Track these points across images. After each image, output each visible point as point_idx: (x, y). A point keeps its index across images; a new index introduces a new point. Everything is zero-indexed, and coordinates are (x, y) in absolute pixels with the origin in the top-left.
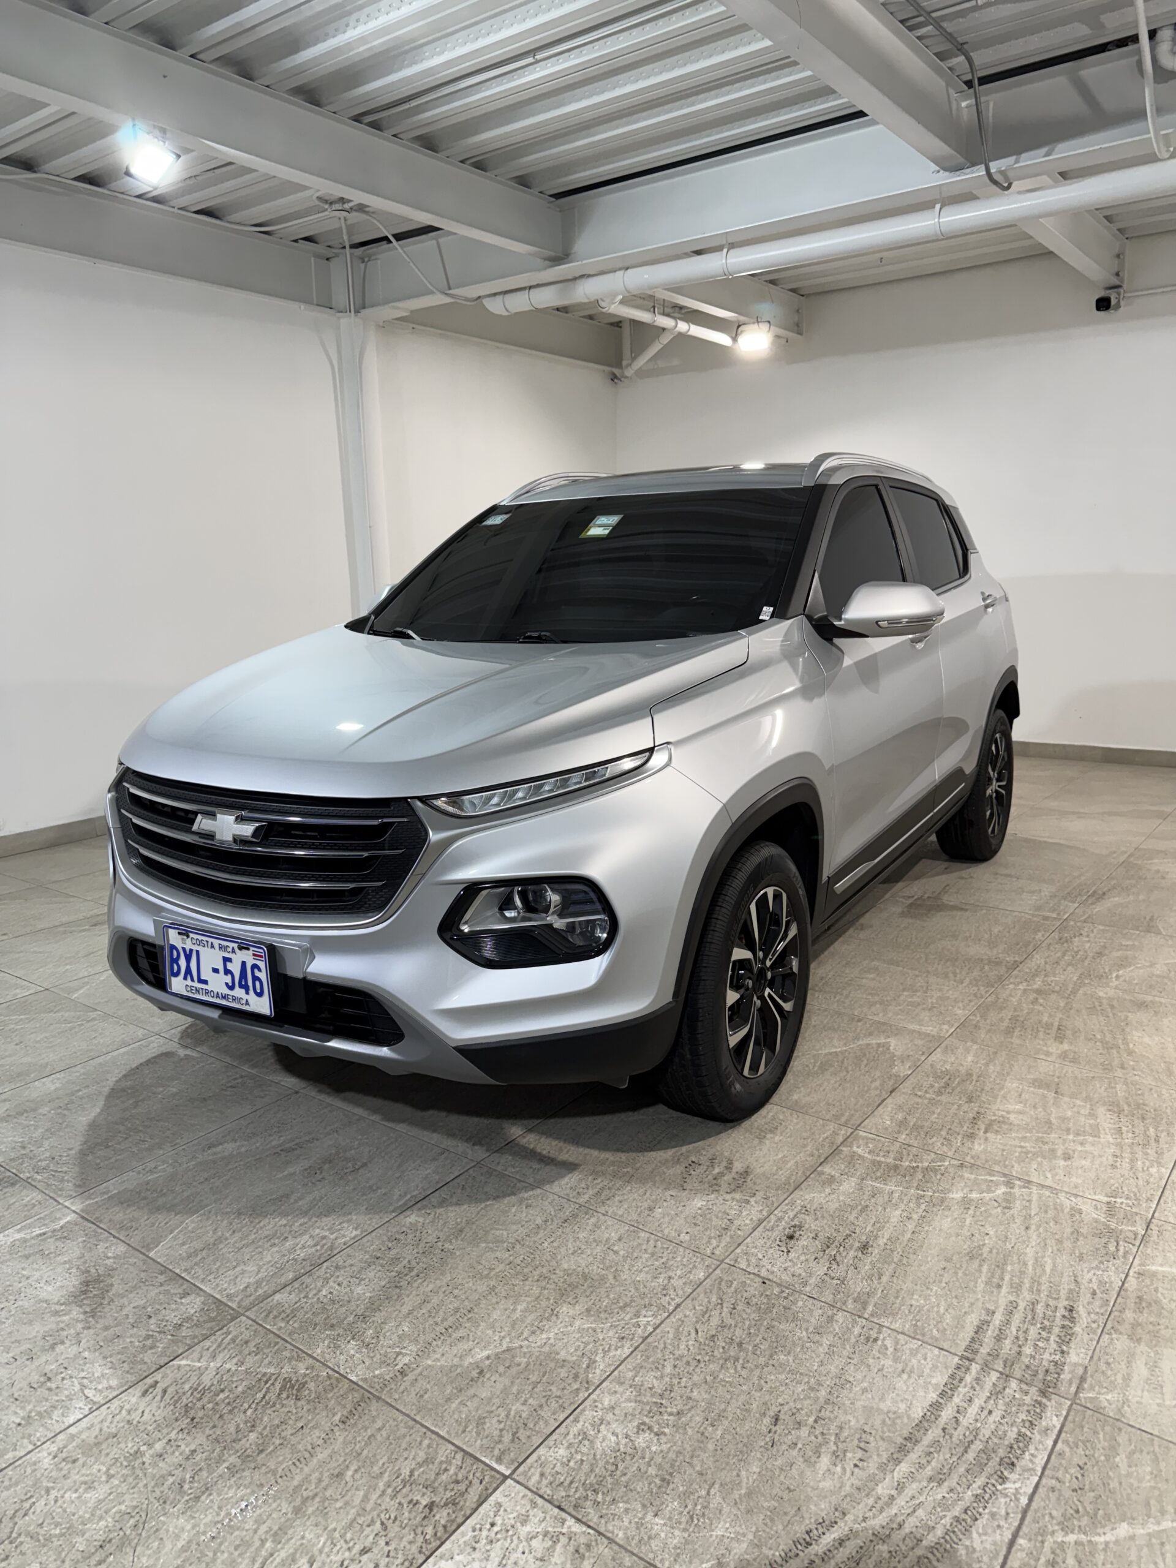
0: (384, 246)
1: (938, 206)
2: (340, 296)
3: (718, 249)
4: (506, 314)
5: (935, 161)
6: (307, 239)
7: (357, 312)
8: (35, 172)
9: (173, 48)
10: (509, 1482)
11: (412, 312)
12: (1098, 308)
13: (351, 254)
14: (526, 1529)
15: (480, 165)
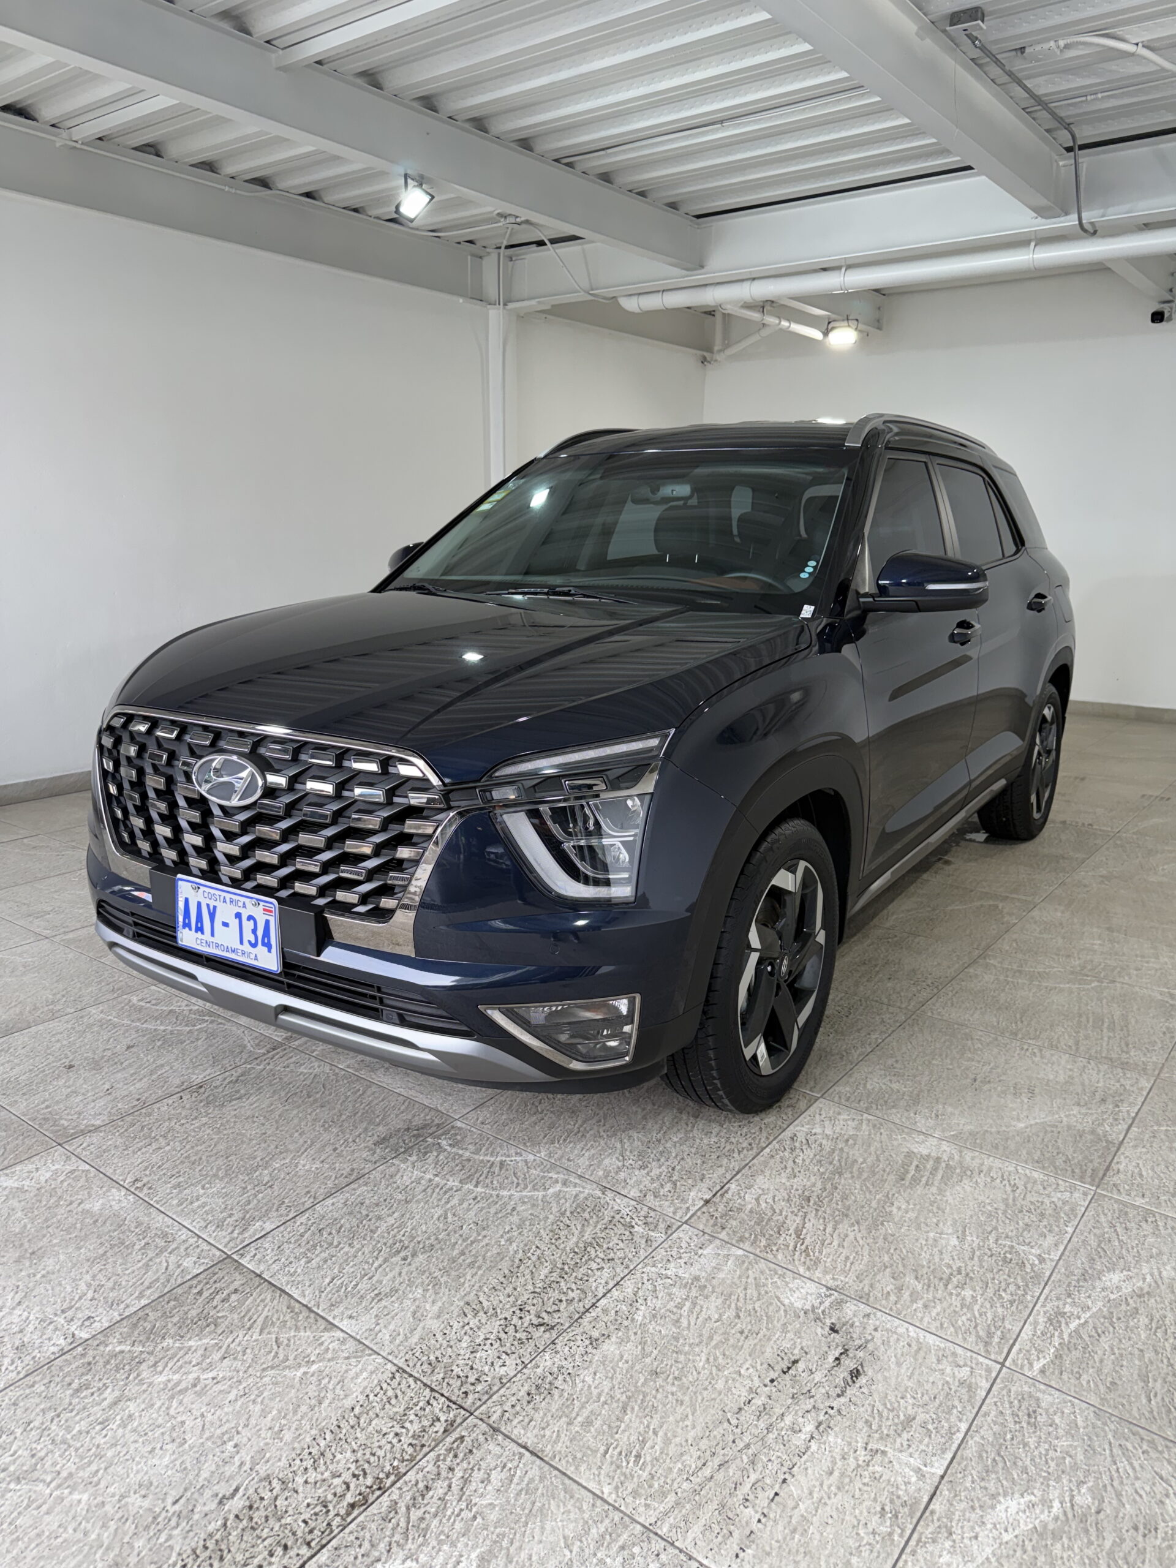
0: (538, 246)
1: (1033, 244)
2: (491, 291)
3: (839, 268)
4: (638, 311)
5: (1034, 210)
6: (469, 242)
7: (505, 305)
8: (270, 188)
9: (436, 111)
11: (553, 306)
12: (1153, 321)
13: (505, 253)
14: (841, 1117)
15: (642, 194)
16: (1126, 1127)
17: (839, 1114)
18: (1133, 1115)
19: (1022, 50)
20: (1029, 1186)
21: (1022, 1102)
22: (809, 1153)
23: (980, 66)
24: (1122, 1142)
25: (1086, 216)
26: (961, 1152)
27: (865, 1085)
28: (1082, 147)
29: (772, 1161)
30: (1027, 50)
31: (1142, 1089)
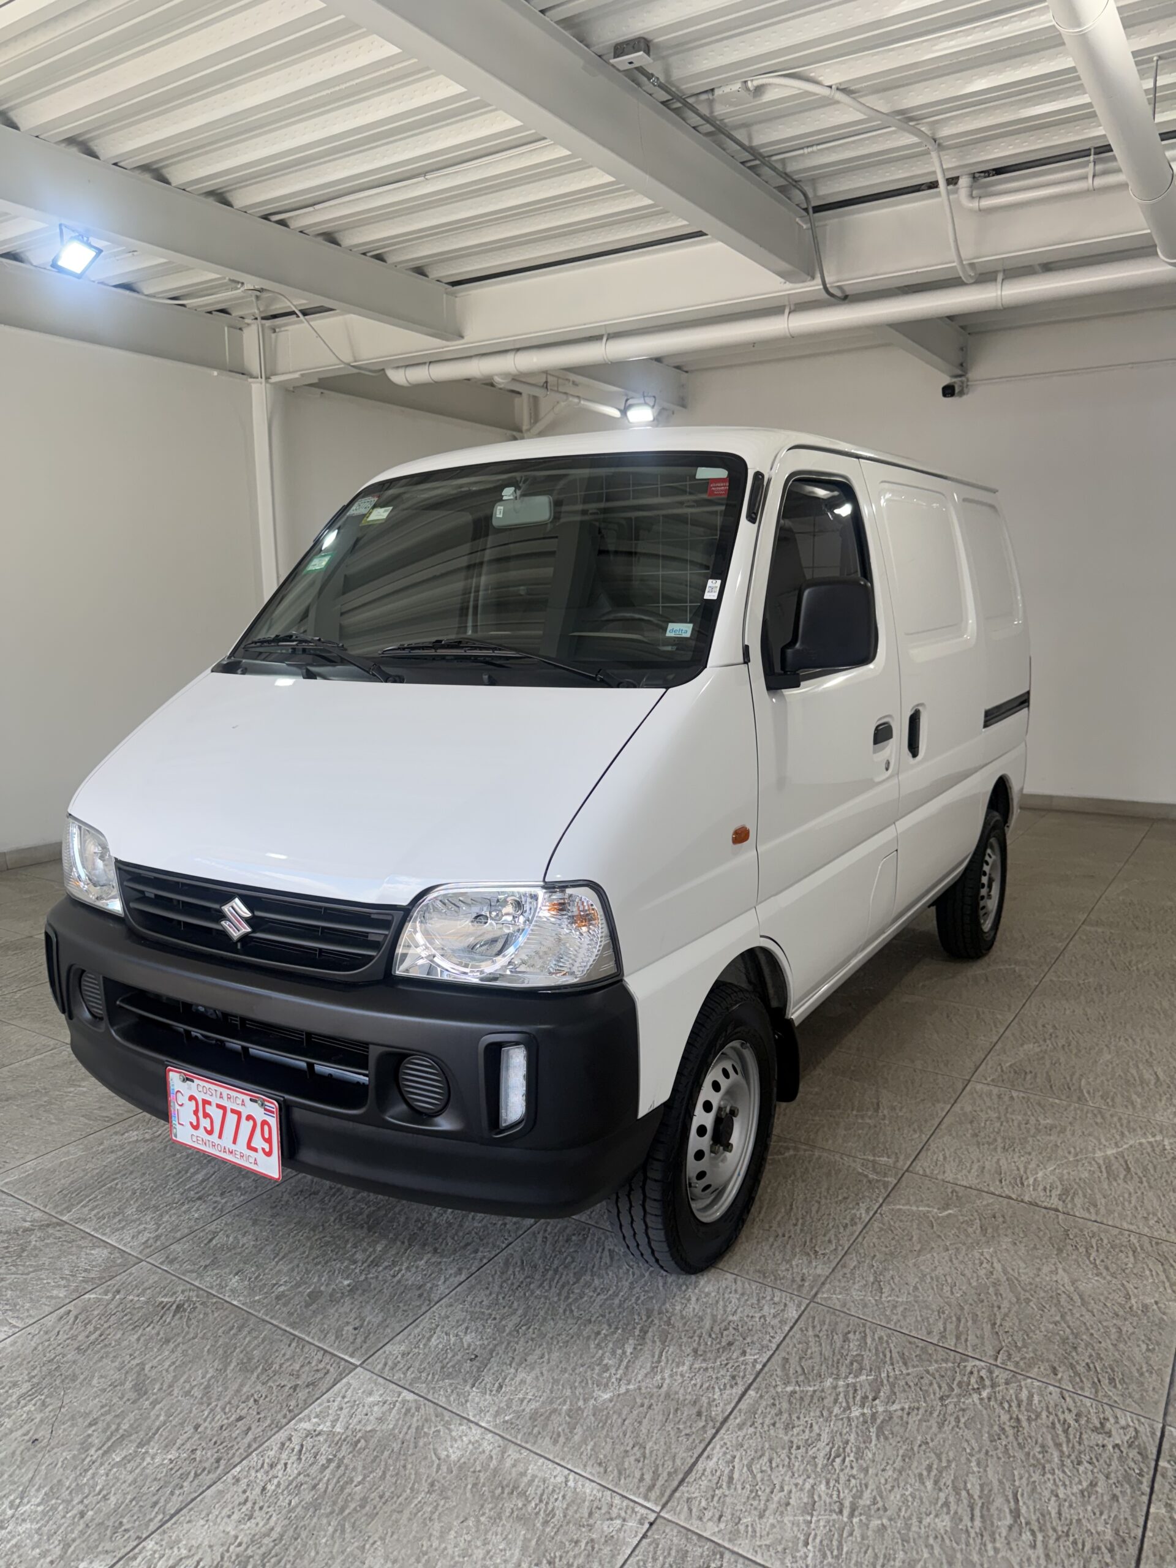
0: (293, 318)
1: (787, 311)
2: (253, 363)
3: (598, 338)
4: (407, 383)
5: (781, 274)
6: (223, 311)
7: (267, 378)
9: (94, 156)
10: (359, 1369)
11: (320, 379)
13: (263, 326)
14: (371, 1399)
15: (380, 258)
16: (740, 1389)
17: (370, 1394)
18: (759, 1367)
19: (712, 90)
20: (570, 1513)
21: (624, 1353)
22: (293, 1470)
23: (673, 110)
24: (726, 1420)
25: (827, 280)
26: (503, 1452)
27: (429, 1339)
28: (818, 209)
29: (235, 1488)
30: (717, 92)
31: (783, 1322)
